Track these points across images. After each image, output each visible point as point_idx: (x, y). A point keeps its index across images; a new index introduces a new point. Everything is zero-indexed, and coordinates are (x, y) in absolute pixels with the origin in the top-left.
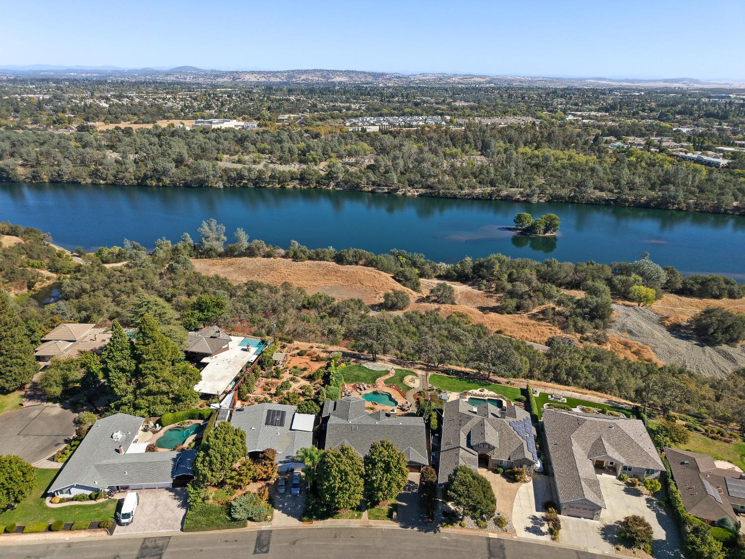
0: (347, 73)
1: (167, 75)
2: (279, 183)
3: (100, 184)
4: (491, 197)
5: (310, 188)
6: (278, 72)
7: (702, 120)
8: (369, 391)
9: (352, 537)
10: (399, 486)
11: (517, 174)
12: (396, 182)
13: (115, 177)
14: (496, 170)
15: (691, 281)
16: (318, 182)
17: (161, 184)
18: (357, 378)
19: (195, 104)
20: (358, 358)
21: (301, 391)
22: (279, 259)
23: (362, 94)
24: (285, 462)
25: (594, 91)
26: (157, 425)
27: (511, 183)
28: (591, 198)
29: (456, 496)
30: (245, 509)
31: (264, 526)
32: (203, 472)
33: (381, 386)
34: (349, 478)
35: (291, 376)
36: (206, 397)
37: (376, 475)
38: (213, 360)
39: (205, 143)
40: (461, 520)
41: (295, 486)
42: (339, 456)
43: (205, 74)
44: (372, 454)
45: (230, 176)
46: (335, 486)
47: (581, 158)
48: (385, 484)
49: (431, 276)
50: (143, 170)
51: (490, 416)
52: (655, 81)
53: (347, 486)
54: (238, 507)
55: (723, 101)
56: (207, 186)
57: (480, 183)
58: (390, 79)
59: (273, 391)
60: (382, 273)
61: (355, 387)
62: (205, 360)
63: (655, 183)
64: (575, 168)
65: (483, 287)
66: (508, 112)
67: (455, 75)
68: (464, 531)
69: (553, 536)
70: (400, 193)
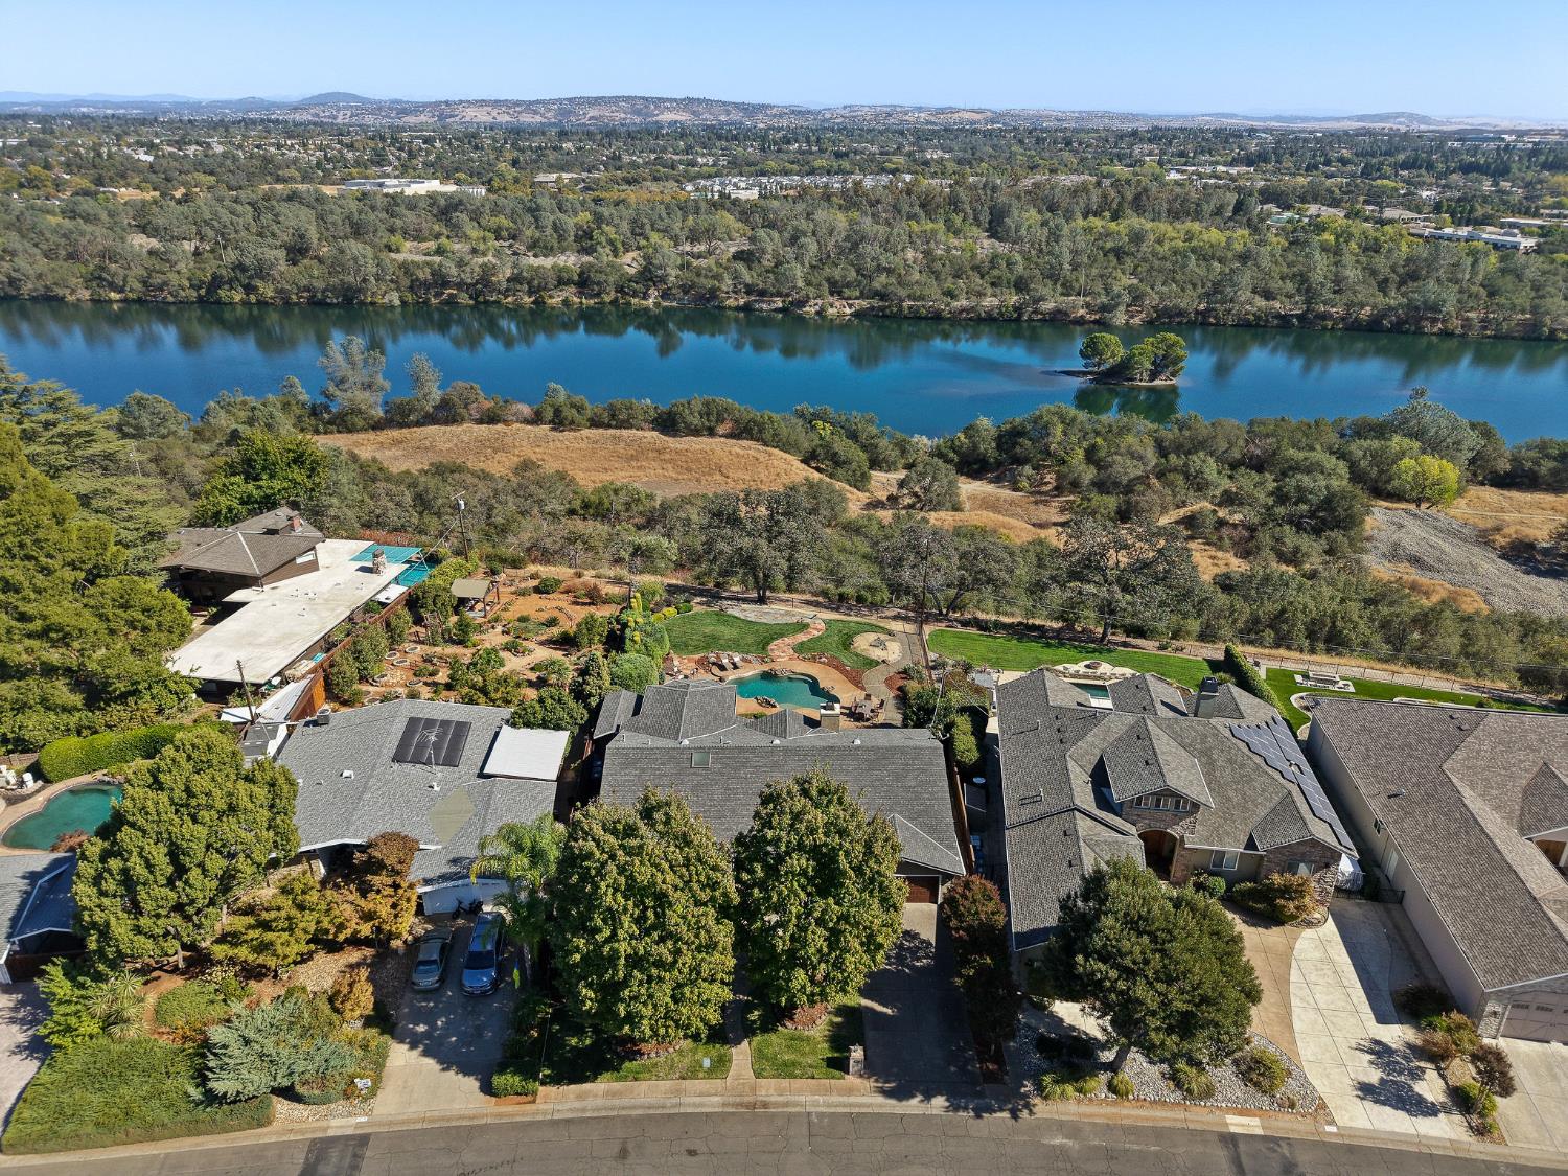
0: (688, 103)
1: (295, 108)
2: (530, 293)
3: (110, 301)
4: (1020, 315)
5: (602, 303)
6: (538, 102)
7: (1454, 176)
8: (750, 671)
9: (692, 1153)
10: (871, 944)
11: (1075, 267)
12: (800, 284)
13: (145, 283)
14: (1027, 259)
15: (1533, 454)
16: (620, 289)
17: (253, 298)
18: (711, 642)
19: (350, 155)
20: (714, 596)
21: (533, 677)
22: (516, 426)
23: (720, 138)
24: (444, 878)
25: (1217, 132)
26: (28, 777)
27: (1063, 285)
28: (1247, 313)
29: (1113, 974)
30: (262, 1055)
31: (341, 1121)
32: (99, 916)
33: (783, 656)
34: (673, 918)
35: (507, 638)
36: (218, 692)
37: (779, 908)
38: (262, 596)
39: (360, 213)
40: (1113, 1067)
41: (478, 961)
42: (630, 831)
43: (378, 108)
44: (767, 824)
45: (417, 279)
46: (615, 954)
47: (1215, 236)
48: (817, 938)
49: (894, 463)
50: (210, 268)
51: (1163, 712)
52: (1338, 119)
53: (664, 951)
54: (236, 1049)
55: (1492, 145)
56: (362, 303)
57: (993, 284)
58: (781, 116)
59: (442, 677)
60: (776, 451)
61: (703, 664)
62: (237, 596)
63: (1386, 280)
64: (1205, 256)
65: (1025, 484)
66: (1038, 166)
67: (920, 109)
68: (1127, 1113)
69: (1475, 1120)
70: (810, 310)
